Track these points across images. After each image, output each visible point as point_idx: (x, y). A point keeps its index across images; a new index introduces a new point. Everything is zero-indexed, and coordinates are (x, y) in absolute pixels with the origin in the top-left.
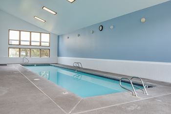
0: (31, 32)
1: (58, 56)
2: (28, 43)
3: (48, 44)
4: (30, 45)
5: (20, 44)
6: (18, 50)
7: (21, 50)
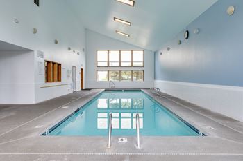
0: (120, 51)
1: (155, 79)
2: (118, 64)
3: (141, 64)
4: (120, 66)
5: (108, 66)
6: (106, 72)
7: (110, 72)
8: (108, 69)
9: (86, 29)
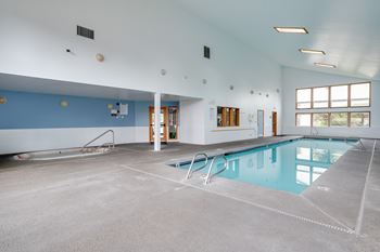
3: (367, 103)
4: (330, 107)
5: (312, 108)
6: (309, 116)
7: (314, 116)
8: (312, 111)
9: (283, 67)
